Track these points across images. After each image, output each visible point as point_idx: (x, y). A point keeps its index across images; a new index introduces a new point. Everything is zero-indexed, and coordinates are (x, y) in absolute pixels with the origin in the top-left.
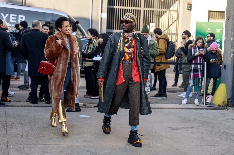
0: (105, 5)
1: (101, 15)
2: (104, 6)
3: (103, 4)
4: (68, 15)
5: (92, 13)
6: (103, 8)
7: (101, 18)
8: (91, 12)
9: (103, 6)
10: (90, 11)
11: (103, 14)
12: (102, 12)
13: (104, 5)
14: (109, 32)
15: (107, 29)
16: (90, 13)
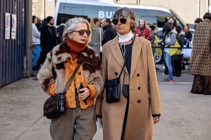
4: (170, 11)
10: (198, 5)
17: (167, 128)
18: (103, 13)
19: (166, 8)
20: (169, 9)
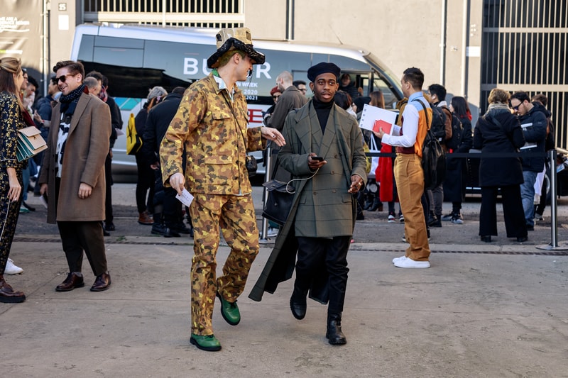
0: (477, 25)
1: (467, 52)
2: (475, 30)
3: (472, 26)
4: (364, 57)
5: (445, 48)
6: (471, 35)
7: (467, 58)
8: (442, 45)
9: (471, 30)
10: (440, 43)
11: (470, 48)
12: (467, 45)
13: (473, 28)
16: (440, 48)
17: (287, 373)
18: (196, 62)
19: (355, 50)
20: (363, 52)
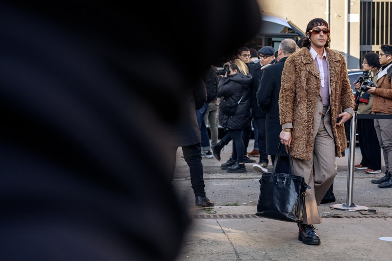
1: (348, 18)
4: (289, 23)
5: (329, 15)
10: (326, 11)
11: (351, 15)
12: (349, 12)
14: (364, 50)
15: (360, 44)
